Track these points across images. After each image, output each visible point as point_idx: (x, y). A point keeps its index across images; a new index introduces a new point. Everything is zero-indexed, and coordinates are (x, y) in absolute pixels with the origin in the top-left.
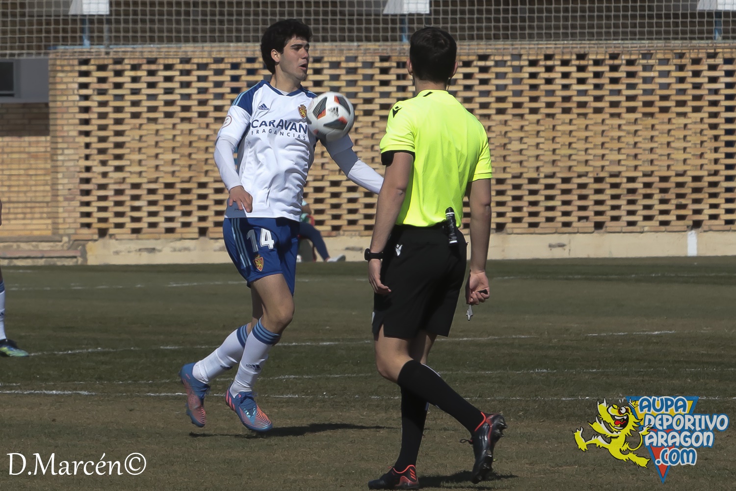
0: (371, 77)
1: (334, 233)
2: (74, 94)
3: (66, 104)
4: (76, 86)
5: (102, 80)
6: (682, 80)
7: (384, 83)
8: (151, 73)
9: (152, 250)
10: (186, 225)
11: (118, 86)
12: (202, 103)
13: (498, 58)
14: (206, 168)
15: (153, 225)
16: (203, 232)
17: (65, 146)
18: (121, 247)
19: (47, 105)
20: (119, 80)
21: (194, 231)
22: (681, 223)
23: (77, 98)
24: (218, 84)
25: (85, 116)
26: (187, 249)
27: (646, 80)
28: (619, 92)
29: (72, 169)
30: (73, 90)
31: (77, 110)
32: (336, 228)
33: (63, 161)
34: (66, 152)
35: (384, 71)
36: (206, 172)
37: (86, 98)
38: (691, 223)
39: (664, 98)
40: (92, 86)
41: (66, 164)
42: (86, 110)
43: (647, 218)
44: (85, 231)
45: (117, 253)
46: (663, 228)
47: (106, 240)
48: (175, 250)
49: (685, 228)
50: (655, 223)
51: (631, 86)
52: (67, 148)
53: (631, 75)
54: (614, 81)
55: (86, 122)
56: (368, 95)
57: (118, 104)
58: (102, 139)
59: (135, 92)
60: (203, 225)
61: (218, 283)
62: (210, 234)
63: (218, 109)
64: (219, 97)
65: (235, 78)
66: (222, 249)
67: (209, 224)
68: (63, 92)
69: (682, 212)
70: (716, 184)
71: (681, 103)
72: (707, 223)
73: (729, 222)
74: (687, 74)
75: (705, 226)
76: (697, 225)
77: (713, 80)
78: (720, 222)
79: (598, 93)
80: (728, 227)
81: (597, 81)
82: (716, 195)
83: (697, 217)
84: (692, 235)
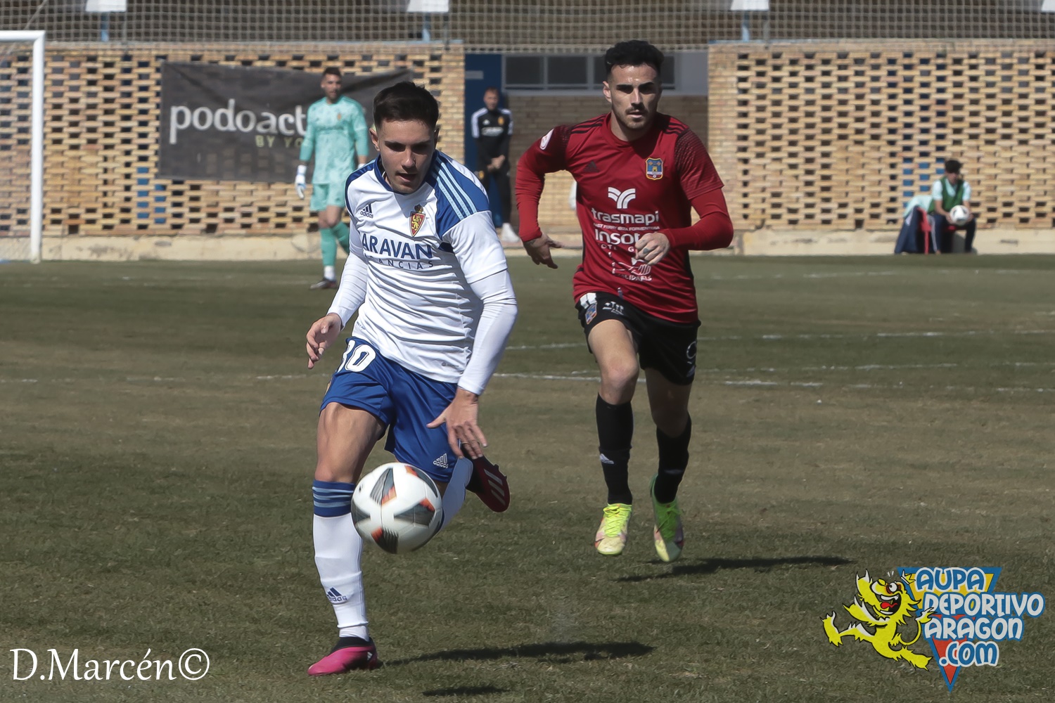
0: (1026, 73)
1: (989, 225)
2: (732, 88)
3: (725, 98)
4: (735, 80)
5: (761, 74)
7: (1039, 79)
8: (809, 67)
9: (809, 241)
10: (842, 216)
11: (776, 80)
12: (860, 97)
14: (863, 160)
15: (809, 216)
16: (859, 224)
17: (723, 138)
18: (779, 238)
19: (706, 99)
20: (777, 74)
21: (849, 223)
23: (735, 91)
24: (875, 79)
25: (743, 109)
26: (843, 240)
29: (730, 161)
30: (732, 83)
31: (735, 103)
32: (992, 221)
33: (721, 153)
34: (725, 144)
35: (1039, 67)
36: (863, 165)
37: (745, 91)
40: (750, 80)
41: (725, 155)
42: (745, 103)
44: (743, 222)
45: (773, 243)
47: (764, 231)
48: (831, 241)
52: (726, 140)
55: (745, 115)
56: (1024, 90)
57: (777, 97)
58: (761, 132)
59: (793, 85)
60: (859, 216)
61: (859, 273)
62: (866, 226)
63: (875, 103)
64: (876, 90)
65: (892, 73)
66: (879, 240)
67: (865, 216)
68: (722, 86)
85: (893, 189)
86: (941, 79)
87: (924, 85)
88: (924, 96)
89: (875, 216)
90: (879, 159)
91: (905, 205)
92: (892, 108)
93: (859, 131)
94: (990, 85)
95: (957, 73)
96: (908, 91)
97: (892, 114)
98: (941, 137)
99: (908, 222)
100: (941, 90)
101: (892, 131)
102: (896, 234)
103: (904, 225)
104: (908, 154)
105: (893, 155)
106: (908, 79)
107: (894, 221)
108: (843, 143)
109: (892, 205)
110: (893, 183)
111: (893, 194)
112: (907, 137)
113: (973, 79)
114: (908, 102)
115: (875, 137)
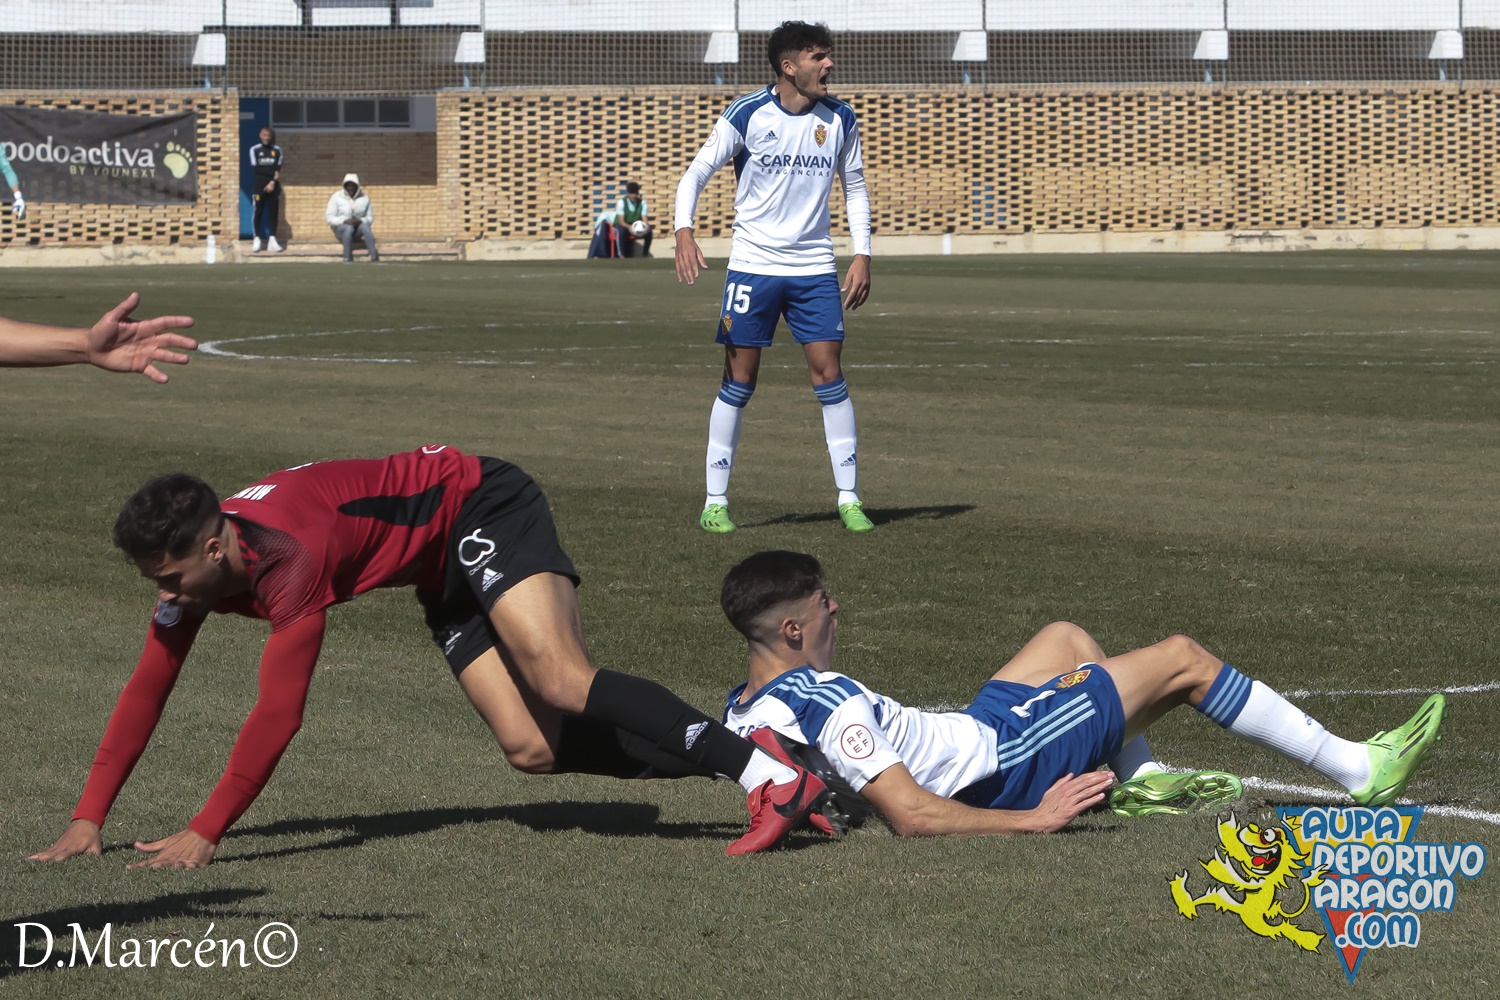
0: (691, 112)
1: (662, 236)
2: (456, 125)
3: (450, 133)
4: (458, 119)
5: (479, 114)
6: (938, 115)
7: (703, 117)
8: (518, 109)
9: (518, 249)
10: (545, 229)
11: (492, 119)
14: (561, 184)
15: (519, 229)
16: (558, 234)
17: (449, 166)
18: (495, 246)
19: (435, 134)
20: (492, 114)
21: (551, 234)
22: (938, 228)
23: (459, 128)
24: (571, 118)
25: (465, 143)
26: (545, 248)
27: (911, 115)
28: (888, 125)
29: (454, 185)
30: (456, 122)
31: (459, 138)
34: (450, 170)
35: (703, 107)
36: (562, 187)
37: (466, 128)
38: (946, 228)
39: (925, 129)
40: (470, 119)
41: (451, 180)
42: (466, 138)
43: (912, 224)
44: (466, 234)
45: (490, 251)
46: (923, 232)
47: (482, 240)
48: (536, 249)
49: (941, 232)
50: (917, 228)
51: (898, 120)
52: (451, 168)
53: (898, 111)
54: (885, 116)
55: (466, 147)
56: (690, 127)
57: (492, 133)
58: (479, 161)
59: (505, 123)
60: (558, 228)
61: (559, 274)
62: (564, 236)
63: (571, 137)
64: (572, 127)
65: (584, 113)
66: (574, 248)
67: (563, 228)
68: (448, 124)
69: (939, 219)
70: (966, 197)
71: (938, 134)
72: (959, 229)
73: (976, 228)
74: (942, 110)
75: (957, 231)
76: (951, 230)
77: (963, 115)
78: (969, 228)
79: (872, 125)
80: (975, 231)
81: (871, 116)
82: (966, 206)
83: (951, 224)
84: (947, 238)
85: (586, 206)
86: (624, 118)
87: (610, 122)
88: (611, 132)
89: (571, 228)
90: (575, 183)
91: (595, 219)
92: (585, 141)
93: (558, 160)
94: (663, 122)
95: (637, 113)
96: (597, 127)
97: (585, 146)
98: (623, 164)
99: (598, 232)
100: (624, 127)
101: (585, 160)
102: (589, 242)
103: (595, 235)
104: (598, 179)
105: (585, 179)
106: (597, 118)
107: (587, 232)
108: (546, 170)
109: (585, 219)
110: (586, 202)
111: (585, 211)
112: (597, 165)
113: (650, 117)
114: (597, 137)
115: (571, 165)
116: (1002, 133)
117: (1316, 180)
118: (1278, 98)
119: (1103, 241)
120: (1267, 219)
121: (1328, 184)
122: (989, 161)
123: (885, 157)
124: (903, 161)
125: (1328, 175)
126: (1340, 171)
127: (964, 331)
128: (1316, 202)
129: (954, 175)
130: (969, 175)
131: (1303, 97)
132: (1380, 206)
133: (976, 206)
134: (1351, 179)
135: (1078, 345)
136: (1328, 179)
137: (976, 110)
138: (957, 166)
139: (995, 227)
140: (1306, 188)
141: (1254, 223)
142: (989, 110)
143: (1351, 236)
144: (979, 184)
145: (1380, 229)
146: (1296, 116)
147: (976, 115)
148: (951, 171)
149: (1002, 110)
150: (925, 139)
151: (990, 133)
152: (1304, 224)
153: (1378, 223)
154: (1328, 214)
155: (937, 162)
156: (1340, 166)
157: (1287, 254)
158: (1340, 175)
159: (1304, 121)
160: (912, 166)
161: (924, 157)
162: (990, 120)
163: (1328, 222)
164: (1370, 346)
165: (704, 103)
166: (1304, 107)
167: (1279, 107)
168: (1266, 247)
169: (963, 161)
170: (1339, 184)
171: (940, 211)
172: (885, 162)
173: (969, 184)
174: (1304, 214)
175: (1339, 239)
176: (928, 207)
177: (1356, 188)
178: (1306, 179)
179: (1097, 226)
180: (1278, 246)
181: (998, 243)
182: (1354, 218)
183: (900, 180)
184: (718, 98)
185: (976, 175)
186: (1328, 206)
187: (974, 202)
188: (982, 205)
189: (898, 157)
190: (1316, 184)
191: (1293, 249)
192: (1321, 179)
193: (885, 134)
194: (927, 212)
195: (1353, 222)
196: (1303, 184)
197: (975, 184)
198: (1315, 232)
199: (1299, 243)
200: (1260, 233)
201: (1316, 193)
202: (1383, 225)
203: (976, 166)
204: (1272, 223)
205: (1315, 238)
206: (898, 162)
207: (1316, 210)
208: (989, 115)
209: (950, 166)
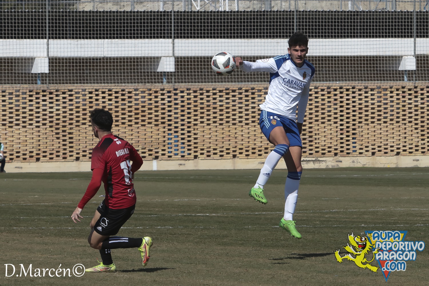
0: (25, 98)
1: (11, 161)
6: (150, 100)
7: (31, 101)
13: (76, 91)
22: (150, 157)
27: (136, 100)
28: (125, 104)
32: (11, 159)
35: (31, 96)
38: (154, 157)
39: (143, 107)
49: (152, 159)
51: (130, 102)
53: (130, 97)
54: (123, 100)
56: (24, 106)
69: (151, 153)
70: (164, 141)
71: (150, 109)
72: (161, 157)
73: (170, 157)
74: (152, 97)
75: (160, 159)
76: (157, 158)
77: (163, 99)
78: (166, 157)
79: (117, 105)
80: (169, 159)
81: (116, 100)
82: (164, 146)
83: (157, 155)
84: (155, 162)
94: (11, 103)
113: (4, 101)
116: (183, 109)
117: (342, 132)
118: (323, 90)
119: (234, 163)
120: (317, 152)
121: (348, 134)
122: (176, 123)
123: (123, 121)
124: (133, 123)
125: (348, 130)
126: (354, 127)
127: (161, 210)
128: (342, 143)
129: (158, 130)
130: (166, 130)
131: (335, 90)
132: (374, 145)
133: (169, 146)
134: (359, 132)
135: (218, 217)
136: (348, 132)
137: (169, 97)
138: (160, 125)
139: (179, 156)
140: (337, 136)
141: (311, 154)
142: (176, 97)
143: (360, 160)
144: (171, 134)
145: (374, 157)
146: (332, 100)
147: (169, 99)
148: (157, 128)
149: (182, 97)
150: (143, 111)
151: (177, 109)
152: (336, 154)
153: (373, 154)
154: (348, 149)
155: (150, 123)
156: (354, 125)
157: (327, 170)
158: (354, 129)
159: (336, 102)
160: (137, 126)
161: (143, 121)
162: (177, 102)
163: (348, 153)
164: (366, 216)
165: (31, 93)
166: (335, 95)
167: (323, 95)
168: (317, 166)
169: (163, 123)
170: (353, 134)
171: (151, 148)
172: (123, 123)
173: (166, 134)
174: (336, 149)
175: (353, 162)
176: (145, 146)
177: (362, 136)
178: (337, 132)
179: (231, 155)
180: (323, 166)
181: (181, 165)
182: (361, 151)
183: (131, 133)
184: (38, 91)
185: (170, 130)
186: (348, 145)
187: (168, 144)
188: (173, 146)
189: (130, 121)
190: (342, 134)
191: (330, 167)
192: (344, 132)
193: (123, 109)
194: (145, 149)
195: (360, 153)
196: (335, 134)
197: (168, 134)
198: (341, 159)
199: (333, 164)
200: (314, 159)
201: (342, 139)
202: (376, 155)
203: (170, 125)
204: (320, 154)
205: (341, 162)
206: (130, 123)
207: (342, 147)
208: (176, 99)
209: (156, 125)
